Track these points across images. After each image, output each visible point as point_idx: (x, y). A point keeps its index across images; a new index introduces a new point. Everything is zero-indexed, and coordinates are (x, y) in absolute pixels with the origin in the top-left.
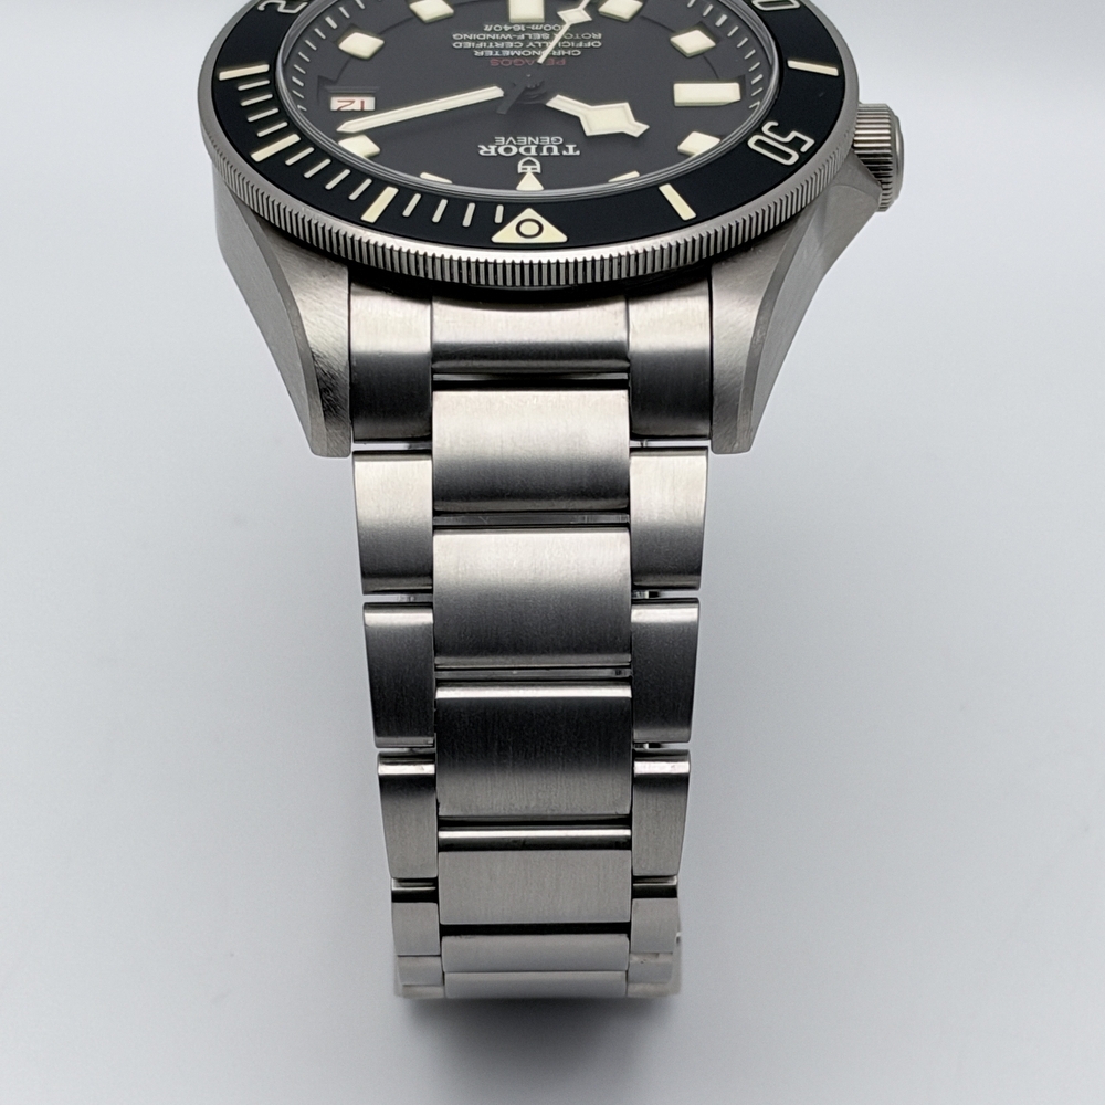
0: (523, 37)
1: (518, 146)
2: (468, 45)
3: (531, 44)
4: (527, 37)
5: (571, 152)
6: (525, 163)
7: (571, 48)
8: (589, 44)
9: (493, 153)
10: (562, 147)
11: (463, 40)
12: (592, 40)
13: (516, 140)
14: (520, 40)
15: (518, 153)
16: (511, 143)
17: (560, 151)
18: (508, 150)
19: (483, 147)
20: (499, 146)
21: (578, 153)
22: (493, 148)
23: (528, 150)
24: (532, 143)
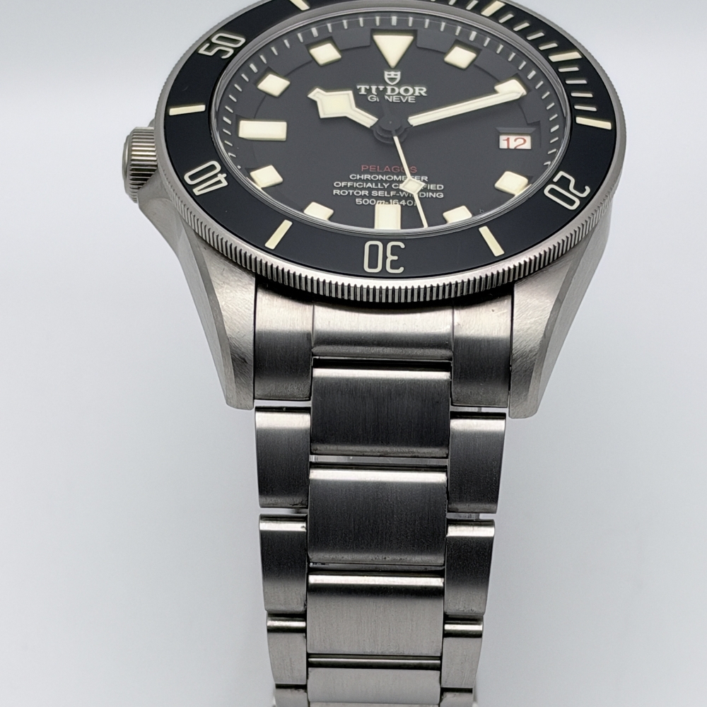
0: (392, 193)
1: (399, 94)
2: (432, 187)
3: (386, 186)
4: (389, 193)
5: (363, 88)
6: (395, 79)
7: (356, 181)
8: (343, 184)
9: (417, 89)
10: (369, 91)
11: (436, 191)
12: (340, 188)
13: (400, 99)
14: (394, 190)
15: (399, 88)
16: (404, 97)
17: (370, 89)
18: (406, 91)
19: (424, 94)
20: (412, 95)
21: (358, 87)
22: (417, 94)
23: (393, 90)
24: (389, 96)
